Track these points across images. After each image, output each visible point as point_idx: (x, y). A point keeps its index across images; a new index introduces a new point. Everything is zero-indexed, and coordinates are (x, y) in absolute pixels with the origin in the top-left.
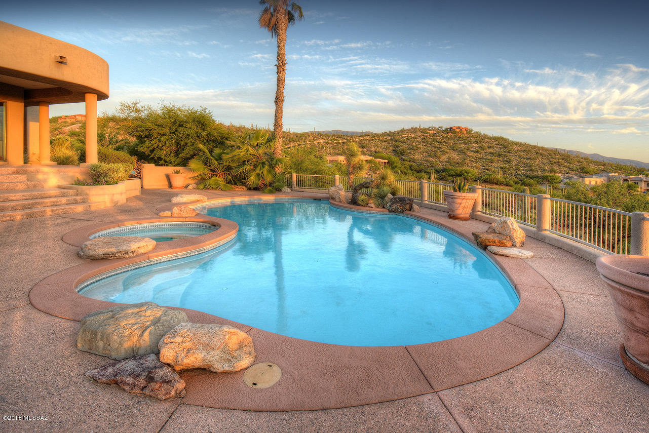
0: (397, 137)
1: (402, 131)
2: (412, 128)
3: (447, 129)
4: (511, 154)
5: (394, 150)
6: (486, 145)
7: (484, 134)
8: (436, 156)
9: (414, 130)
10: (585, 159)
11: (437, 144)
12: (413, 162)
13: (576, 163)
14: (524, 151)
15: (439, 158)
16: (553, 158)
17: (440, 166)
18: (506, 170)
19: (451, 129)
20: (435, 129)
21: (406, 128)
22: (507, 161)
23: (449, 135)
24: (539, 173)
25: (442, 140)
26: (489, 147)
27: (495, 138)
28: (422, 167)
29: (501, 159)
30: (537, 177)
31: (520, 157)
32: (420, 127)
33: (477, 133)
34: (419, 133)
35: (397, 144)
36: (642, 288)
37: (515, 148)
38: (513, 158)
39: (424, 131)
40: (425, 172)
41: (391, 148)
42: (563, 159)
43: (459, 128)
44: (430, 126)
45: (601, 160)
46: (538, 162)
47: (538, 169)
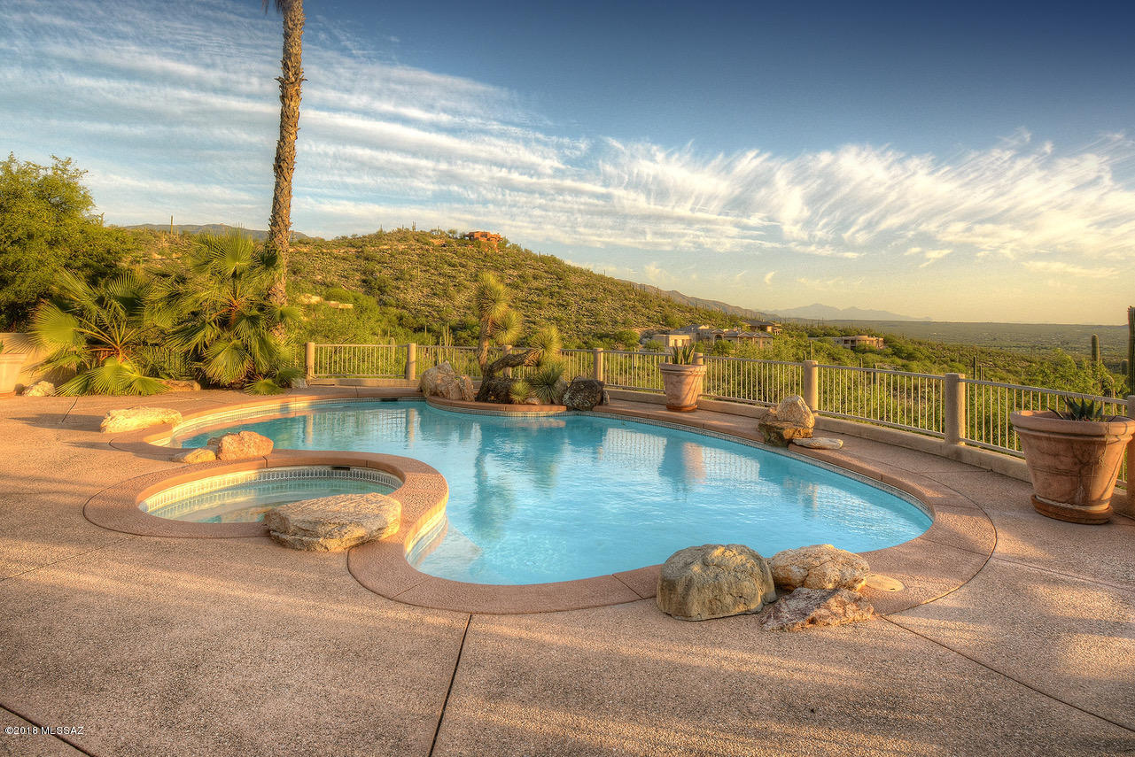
0: (369, 249)
1: (380, 236)
2: (399, 231)
3: (465, 236)
4: (569, 292)
5: (364, 281)
6: (529, 272)
7: (526, 250)
8: (446, 295)
9: (402, 235)
10: (668, 301)
11: (447, 269)
12: (404, 308)
13: (657, 308)
14: (587, 286)
15: (451, 298)
16: (626, 299)
17: (455, 319)
18: (563, 322)
19: (471, 236)
20: (442, 235)
21: (388, 230)
22: (563, 306)
23: (470, 250)
24: (608, 329)
25: (456, 260)
26: (535, 278)
27: (543, 259)
28: (422, 320)
29: (554, 301)
30: (607, 336)
31: (582, 297)
32: (414, 229)
33: (515, 246)
34: (413, 242)
35: (370, 266)
36: (1069, 431)
37: (573, 280)
38: (572, 300)
39: (421, 238)
40: (429, 331)
41: (358, 276)
42: (639, 301)
43: (485, 235)
44: (433, 228)
45: (685, 302)
46: (606, 307)
47: (607, 319)
